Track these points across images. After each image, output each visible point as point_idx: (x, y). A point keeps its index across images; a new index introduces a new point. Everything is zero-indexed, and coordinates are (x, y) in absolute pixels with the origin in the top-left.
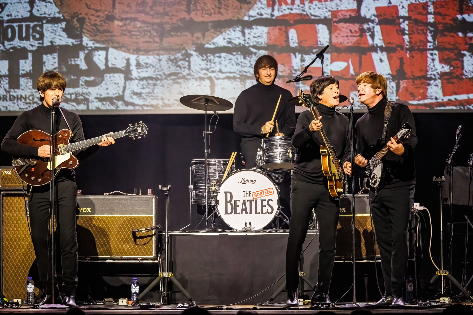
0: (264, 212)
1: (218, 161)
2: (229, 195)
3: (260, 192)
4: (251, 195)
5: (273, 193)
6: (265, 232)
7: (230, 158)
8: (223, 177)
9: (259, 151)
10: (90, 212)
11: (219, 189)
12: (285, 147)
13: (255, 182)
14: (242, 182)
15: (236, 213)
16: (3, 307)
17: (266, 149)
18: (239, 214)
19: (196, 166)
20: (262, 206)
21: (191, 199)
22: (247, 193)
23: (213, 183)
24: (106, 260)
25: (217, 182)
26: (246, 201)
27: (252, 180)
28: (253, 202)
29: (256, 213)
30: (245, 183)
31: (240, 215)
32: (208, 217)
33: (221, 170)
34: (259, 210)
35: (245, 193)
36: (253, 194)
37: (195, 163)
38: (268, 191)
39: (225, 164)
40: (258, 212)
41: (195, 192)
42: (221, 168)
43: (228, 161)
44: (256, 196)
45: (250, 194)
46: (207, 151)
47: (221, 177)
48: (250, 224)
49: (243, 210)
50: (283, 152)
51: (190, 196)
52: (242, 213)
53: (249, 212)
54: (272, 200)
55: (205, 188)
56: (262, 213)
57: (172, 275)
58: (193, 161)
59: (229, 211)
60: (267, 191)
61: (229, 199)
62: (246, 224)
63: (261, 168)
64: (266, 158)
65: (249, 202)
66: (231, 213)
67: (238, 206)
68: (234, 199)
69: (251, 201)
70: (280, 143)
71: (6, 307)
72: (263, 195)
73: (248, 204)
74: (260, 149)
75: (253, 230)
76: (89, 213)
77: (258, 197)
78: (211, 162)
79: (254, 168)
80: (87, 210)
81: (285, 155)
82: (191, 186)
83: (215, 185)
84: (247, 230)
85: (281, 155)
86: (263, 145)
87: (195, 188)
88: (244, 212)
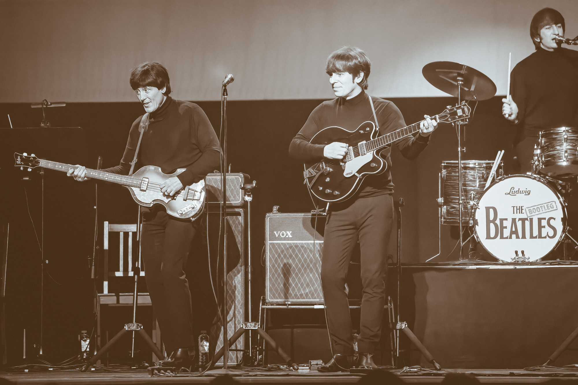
0: (543, 236)
1: (478, 163)
2: (491, 211)
3: (537, 208)
4: (523, 211)
5: (555, 208)
6: (544, 264)
7: (494, 160)
8: (485, 187)
9: (536, 149)
10: (290, 236)
11: (478, 204)
12: (572, 142)
13: (529, 194)
14: (511, 193)
15: (502, 237)
16: (153, 374)
17: (547, 146)
18: (507, 238)
19: (447, 171)
20: (540, 227)
21: (441, 218)
22: (518, 208)
23: (471, 194)
24: (313, 305)
25: (477, 193)
26: (517, 220)
27: (525, 190)
28: (526, 221)
29: (532, 237)
30: (515, 194)
31: (508, 240)
32: (464, 243)
33: (483, 177)
34: (536, 233)
35: (515, 208)
36: (527, 210)
37: (445, 167)
38: (549, 206)
39: (489, 168)
40: (534, 235)
41: (447, 208)
42: (483, 173)
43: (493, 163)
44: (531, 213)
45: (522, 209)
46: (460, 149)
47: (482, 186)
48: (523, 252)
49: (512, 233)
50: (570, 149)
51: (440, 213)
52: (511, 238)
53: (520, 235)
54: (554, 219)
55: (458, 202)
56: (540, 236)
57: (407, 326)
58: (443, 164)
59: (492, 234)
60: (547, 205)
61: (492, 218)
62: (516, 252)
63: (539, 173)
64: (545, 158)
65: (521, 222)
66: (495, 237)
67: (506, 227)
68: (499, 216)
69: (523, 220)
70: (566, 137)
71: (156, 374)
72: (541, 212)
73: (519, 224)
74: (537, 146)
75: (527, 261)
76: (288, 239)
77: (533, 214)
78: (468, 166)
79: (529, 173)
80: (287, 235)
81: (573, 154)
82: (440, 200)
83: (474, 197)
84: (518, 261)
85: (566, 155)
86: (541, 141)
87: (447, 202)
88: (514, 236)
